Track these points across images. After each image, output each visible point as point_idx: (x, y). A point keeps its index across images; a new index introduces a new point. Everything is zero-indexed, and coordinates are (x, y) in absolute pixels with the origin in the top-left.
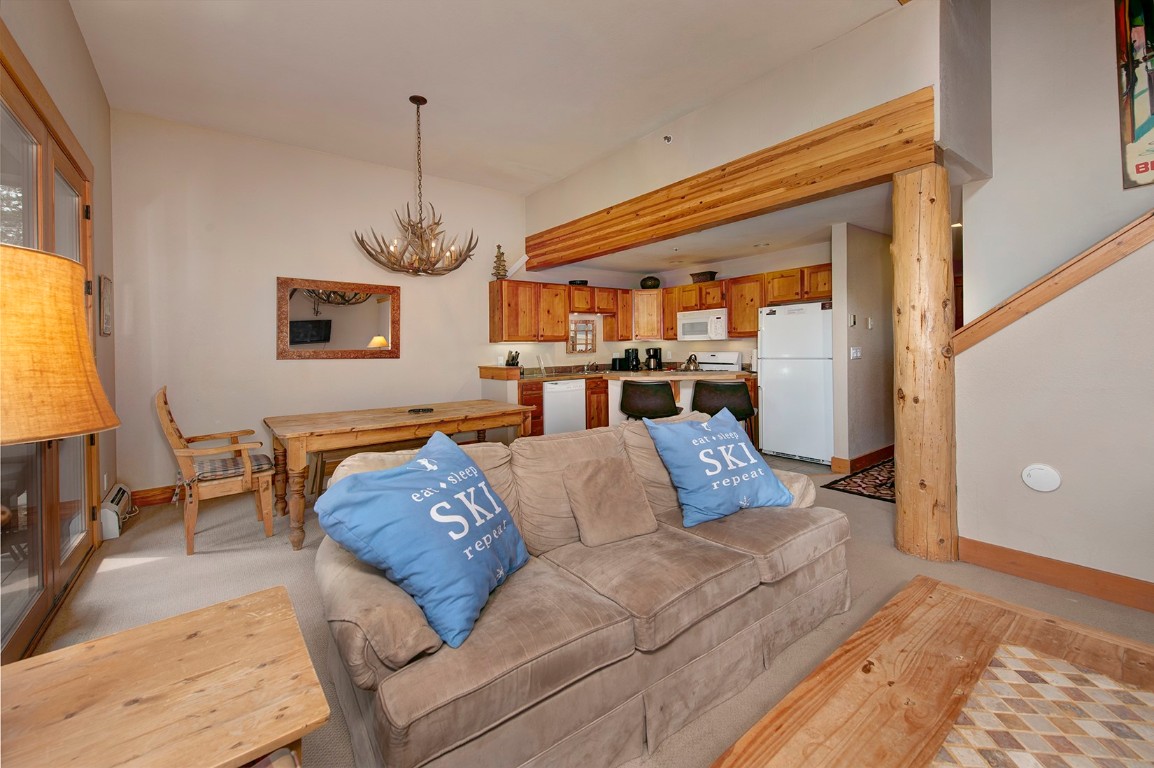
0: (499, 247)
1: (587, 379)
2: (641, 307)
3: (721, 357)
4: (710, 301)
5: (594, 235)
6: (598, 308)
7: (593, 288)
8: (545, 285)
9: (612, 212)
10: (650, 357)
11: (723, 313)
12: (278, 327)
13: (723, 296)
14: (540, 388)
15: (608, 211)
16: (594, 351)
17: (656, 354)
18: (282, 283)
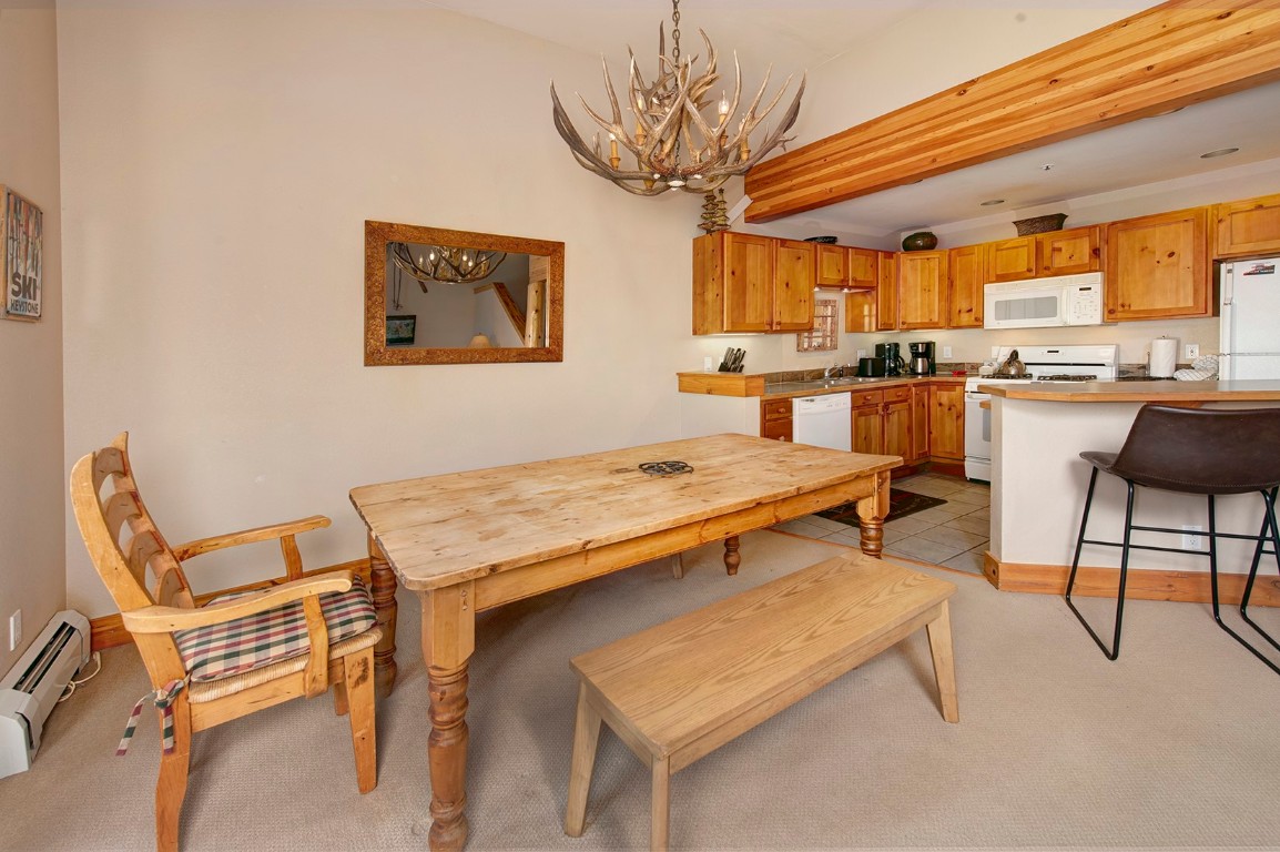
1: (853, 392)
2: (910, 279)
4: (1062, 262)
6: (854, 280)
7: (846, 248)
8: (783, 242)
9: (971, 90)
10: (918, 355)
11: (1096, 280)
12: (368, 309)
13: (1096, 252)
14: (790, 409)
15: (962, 90)
16: (834, 347)
17: (926, 350)
18: (374, 231)
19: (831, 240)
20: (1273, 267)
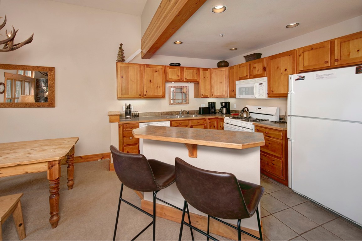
0: (121, 45)
1: (172, 121)
2: (215, 79)
3: (265, 110)
4: (256, 72)
5: (157, 27)
6: (186, 79)
7: (183, 68)
8: (148, 66)
10: (223, 107)
11: (265, 80)
13: (264, 69)
15: (160, 7)
16: (187, 103)
17: (226, 105)
19: (179, 65)
20: (304, 77)
